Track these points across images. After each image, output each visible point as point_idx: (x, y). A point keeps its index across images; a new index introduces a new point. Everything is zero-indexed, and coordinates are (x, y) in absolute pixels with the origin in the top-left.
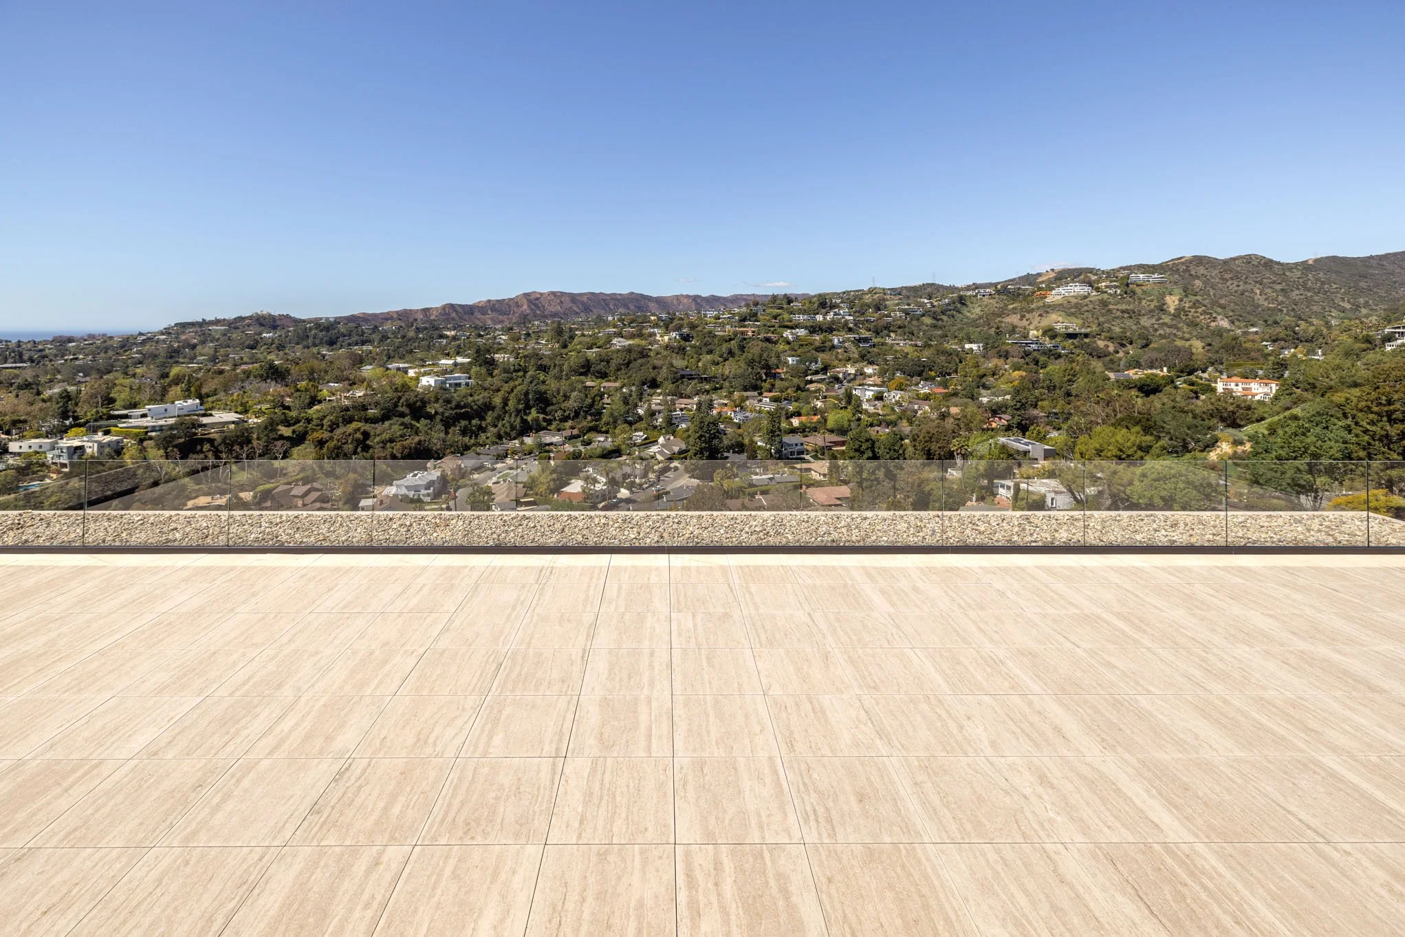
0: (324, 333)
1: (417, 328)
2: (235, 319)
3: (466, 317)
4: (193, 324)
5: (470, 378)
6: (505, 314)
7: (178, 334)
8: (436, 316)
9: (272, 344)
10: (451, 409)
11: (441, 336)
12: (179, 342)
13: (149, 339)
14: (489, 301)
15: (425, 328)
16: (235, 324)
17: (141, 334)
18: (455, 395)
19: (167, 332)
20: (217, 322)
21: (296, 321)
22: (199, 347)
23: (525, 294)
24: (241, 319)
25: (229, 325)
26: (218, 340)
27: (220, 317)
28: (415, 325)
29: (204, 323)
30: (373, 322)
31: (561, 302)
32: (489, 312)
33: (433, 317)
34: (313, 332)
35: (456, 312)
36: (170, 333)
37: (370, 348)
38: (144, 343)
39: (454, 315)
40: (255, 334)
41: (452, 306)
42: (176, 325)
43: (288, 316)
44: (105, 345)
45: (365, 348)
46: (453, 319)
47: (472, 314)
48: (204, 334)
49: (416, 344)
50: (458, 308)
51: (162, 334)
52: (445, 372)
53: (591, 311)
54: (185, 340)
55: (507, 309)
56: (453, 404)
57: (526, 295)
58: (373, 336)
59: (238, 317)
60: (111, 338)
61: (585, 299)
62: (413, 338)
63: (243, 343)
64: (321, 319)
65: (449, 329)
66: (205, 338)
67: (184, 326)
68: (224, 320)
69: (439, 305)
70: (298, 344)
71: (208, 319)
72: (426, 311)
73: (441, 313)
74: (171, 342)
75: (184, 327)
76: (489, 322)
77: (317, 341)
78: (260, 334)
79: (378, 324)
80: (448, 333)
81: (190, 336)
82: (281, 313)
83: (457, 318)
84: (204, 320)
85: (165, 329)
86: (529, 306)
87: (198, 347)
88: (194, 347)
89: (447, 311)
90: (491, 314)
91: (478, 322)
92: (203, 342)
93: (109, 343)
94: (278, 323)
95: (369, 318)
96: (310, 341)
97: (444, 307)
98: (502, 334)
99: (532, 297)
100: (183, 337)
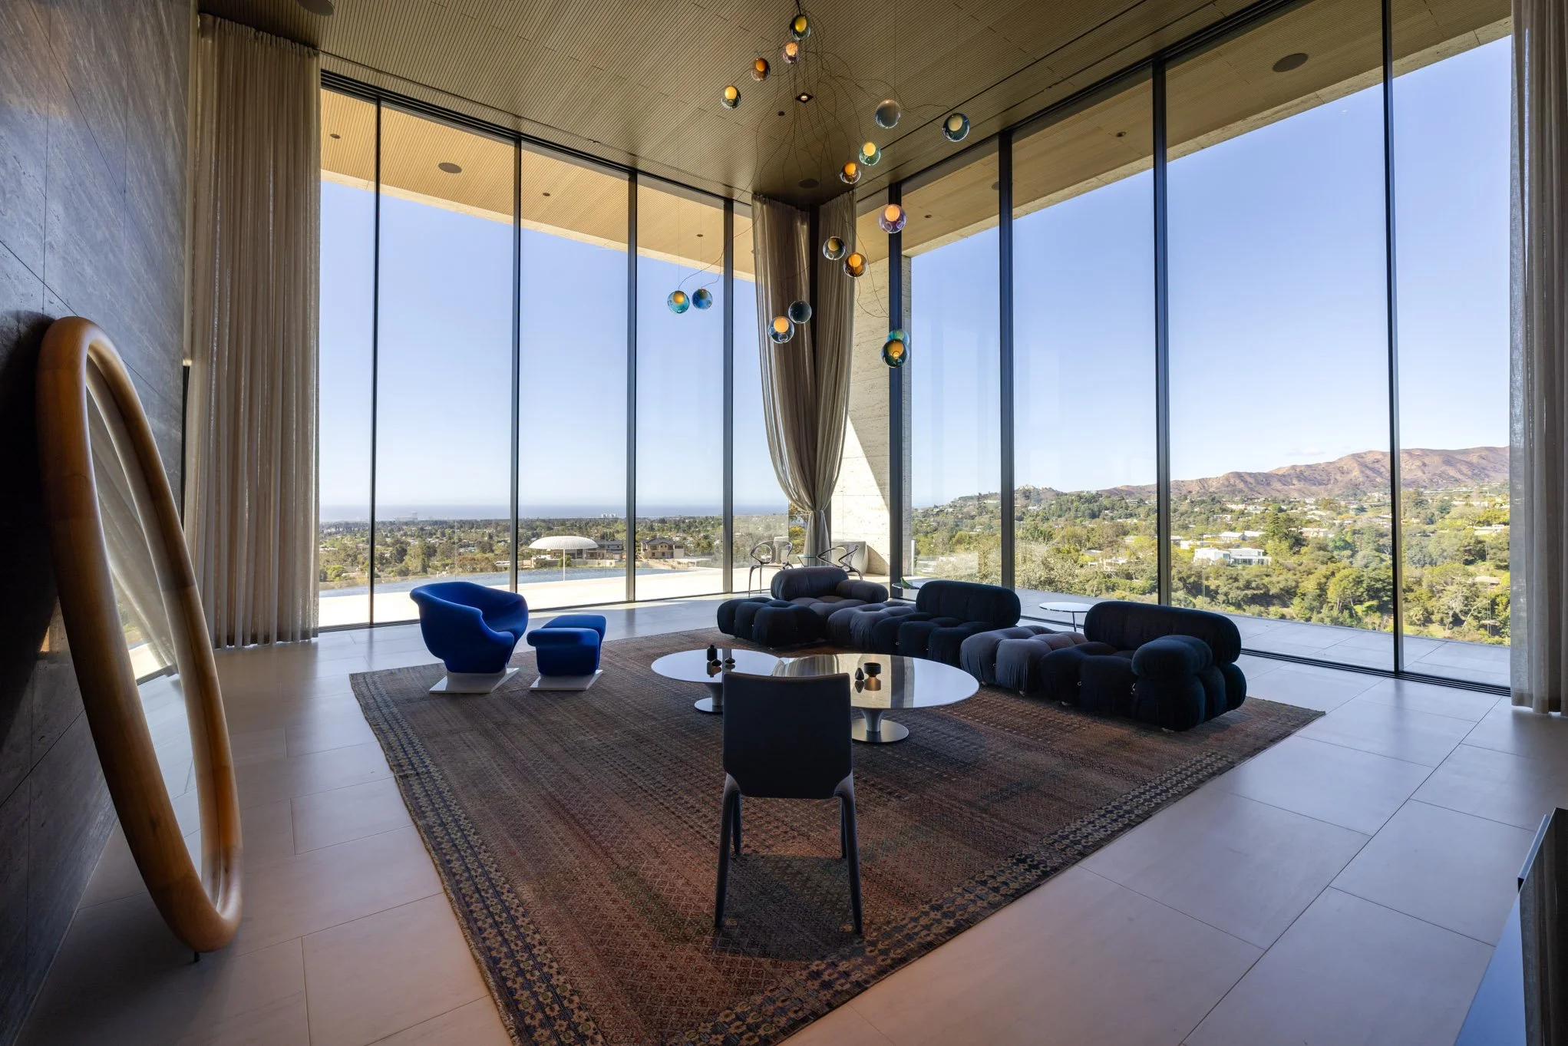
0: (1086, 505)
1: (1192, 502)
3: (1260, 488)
4: (971, 498)
5: (1265, 554)
6: (1320, 484)
7: (962, 507)
8: (1217, 488)
9: (1037, 515)
10: (1238, 588)
11: (1224, 510)
12: (962, 514)
13: (941, 511)
14: (1294, 467)
15: (1203, 502)
17: (936, 507)
18: (1244, 573)
19: (953, 505)
21: (1058, 494)
23: (1354, 455)
26: (992, 512)
28: (1189, 497)
30: (1138, 495)
31: (1424, 465)
32: (1295, 481)
33: (1211, 490)
34: (1075, 504)
35: (1246, 482)
36: (956, 506)
37: (1135, 521)
38: (938, 514)
39: (1241, 485)
41: (1239, 475)
43: (1050, 489)
45: (1129, 521)
46: (1241, 491)
47: (1268, 484)
49: (1191, 519)
50: (1249, 480)
52: (1228, 546)
53: (1488, 476)
55: (1325, 477)
56: (1241, 584)
57: (1357, 457)
58: (1139, 510)
61: (1474, 459)
62: (1186, 512)
64: (1083, 492)
65: (1236, 503)
67: (965, 499)
69: (1220, 475)
70: (1060, 516)
71: (983, 493)
72: (1203, 482)
73: (1223, 484)
76: (1296, 495)
77: (1080, 514)
78: (1026, 507)
79: (1143, 498)
80: (1234, 507)
81: (971, 508)
82: (1044, 487)
83: (1246, 490)
84: (980, 494)
86: (1362, 472)
87: (976, 518)
88: (973, 517)
89: (1232, 482)
90: (1298, 485)
91: (1275, 494)
92: (980, 514)
94: (1042, 496)
95: (1134, 491)
96: (1072, 514)
97: (1227, 478)
98: (1317, 509)
99: (1369, 459)
100: (965, 510)
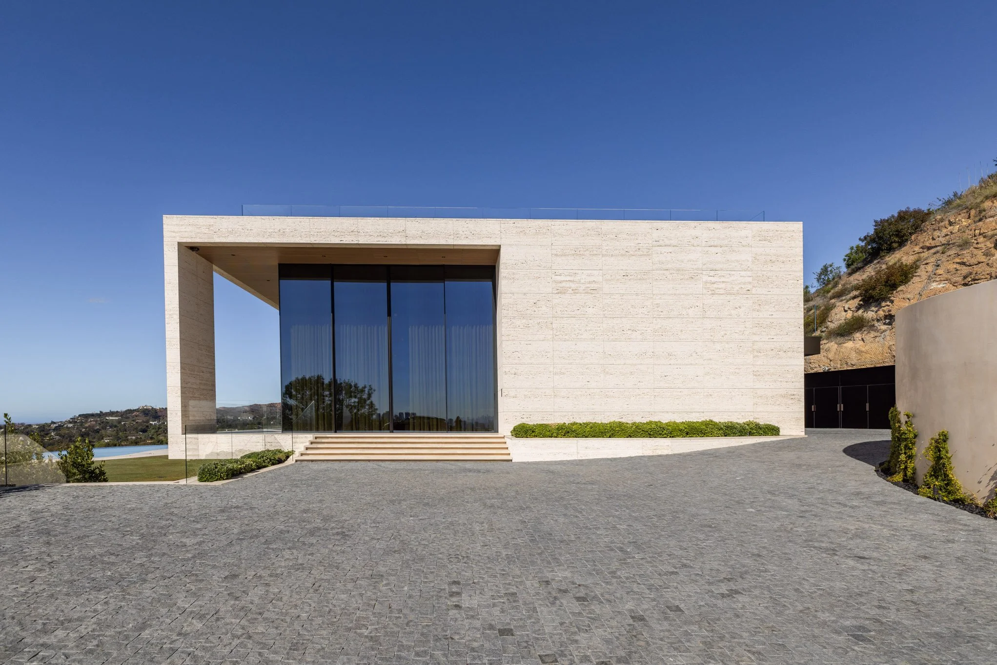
2: (126, 411)
16: (127, 414)
20: (112, 414)
22: (103, 432)
24: (130, 411)
25: (122, 416)
27: (114, 410)
29: (101, 415)
40: (143, 422)
42: (80, 416)
44: (27, 430)
48: (103, 423)
51: (70, 422)
54: (89, 426)
59: (128, 410)
60: (30, 426)
63: (136, 429)
66: (105, 425)
68: (117, 412)
74: (77, 428)
75: (87, 417)
85: (71, 419)
93: (29, 429)
